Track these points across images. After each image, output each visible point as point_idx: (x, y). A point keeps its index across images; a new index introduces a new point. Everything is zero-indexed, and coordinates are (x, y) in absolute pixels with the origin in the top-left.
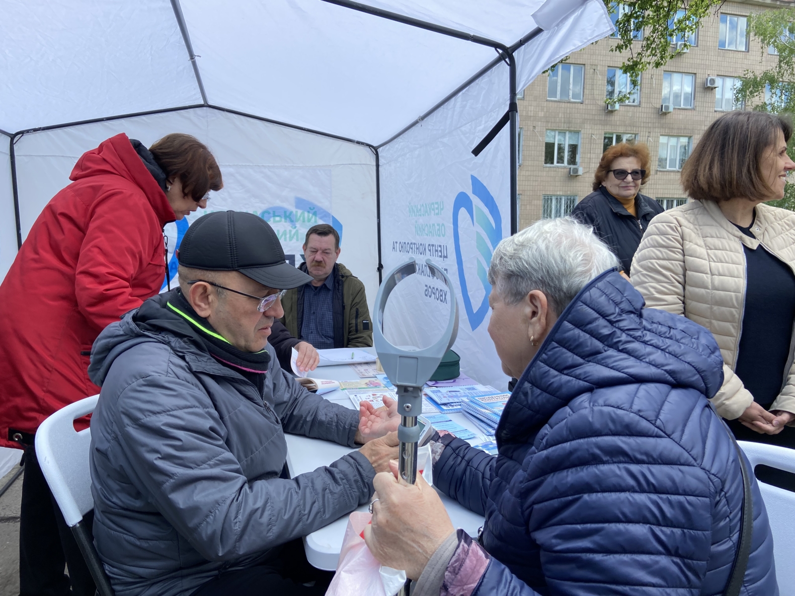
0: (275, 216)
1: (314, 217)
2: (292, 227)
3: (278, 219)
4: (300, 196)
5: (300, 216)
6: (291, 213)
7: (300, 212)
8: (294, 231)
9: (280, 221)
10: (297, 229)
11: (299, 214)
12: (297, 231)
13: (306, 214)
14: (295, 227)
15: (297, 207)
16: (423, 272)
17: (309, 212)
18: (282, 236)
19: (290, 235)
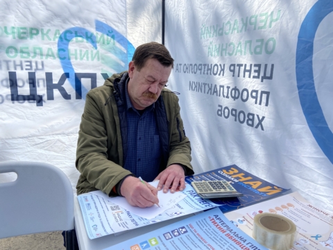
0: (77, 36)
1: (112, 39)
2: (93, 48)
3: (79, 39)
4: (99, 19)
5: (100, 39)
6: (92, 35)
7: (100, 33)
9: (82, 41)
11: (99, 37)
12: (98, 51)
13: (106, 36)
14: (96, 48)
15: (97, 29)
17: (108, 35)
18: (84, 56)
19: (92, 55)
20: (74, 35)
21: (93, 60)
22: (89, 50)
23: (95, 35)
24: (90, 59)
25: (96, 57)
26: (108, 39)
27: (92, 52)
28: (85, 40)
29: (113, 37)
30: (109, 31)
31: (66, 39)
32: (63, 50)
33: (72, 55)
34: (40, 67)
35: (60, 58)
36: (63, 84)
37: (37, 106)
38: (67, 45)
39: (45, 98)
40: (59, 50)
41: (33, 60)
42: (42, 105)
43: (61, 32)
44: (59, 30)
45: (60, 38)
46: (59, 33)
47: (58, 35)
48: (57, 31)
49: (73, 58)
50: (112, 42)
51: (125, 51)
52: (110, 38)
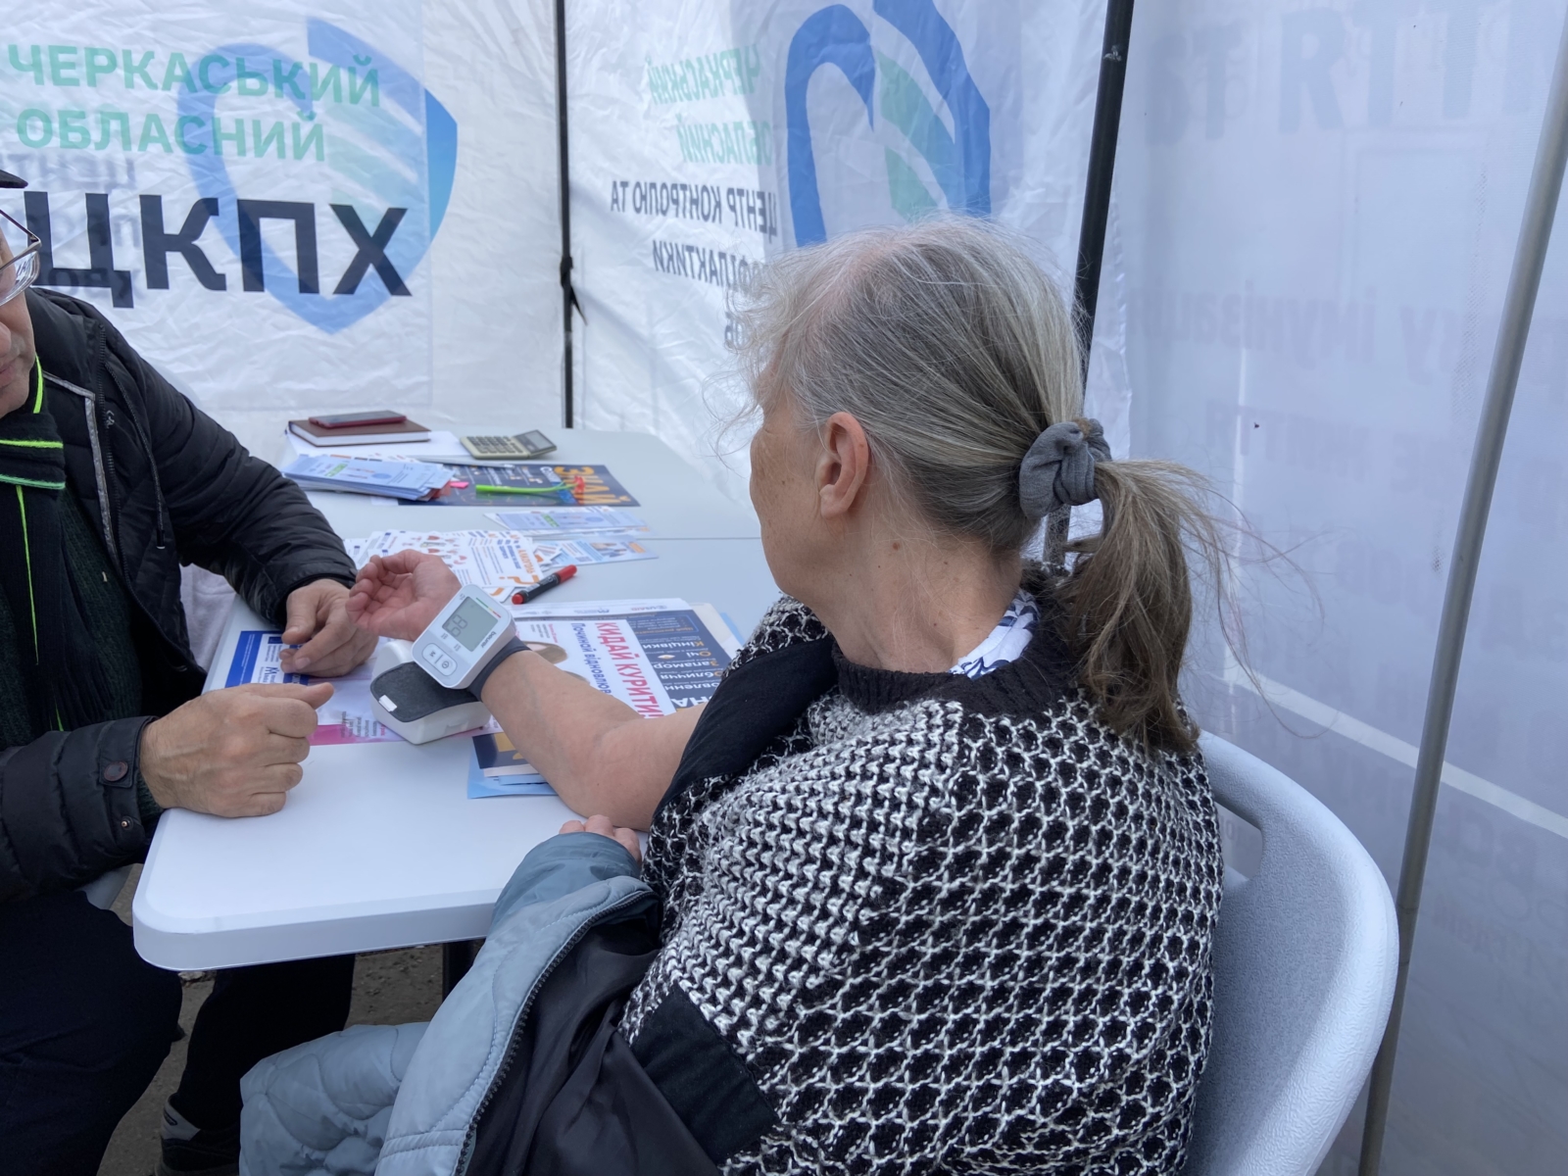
0: (243, 74)
1: (370, 87)
2: (299, 114)
3: (252, 83)
4: (322, 15)
5: (325, 83)
6: (297, 68)
7: (324, 69)
8: (306, 128)
9: (263, 93)
10: (316, 120)
11: (321, 77)
12: (318, 128)
13: (345, 75)
14: (311, 117)
15: (315, 50)
16: (713, 273)
19: (296, 140)
20: (232, 70)
21: (299, 156)
22: (287, 124)
23: (307, 68)
24: (290, 153)
25: (313, 147)
26: (352, 84)
27: (296, 127)
28: (271, 88)
29: (372, 78)
31: (208, 87)
32: (199, 122)
33: (229, 137)
34: (123, 178)
35: (187, 148)
36: (196, 236)
37: (116, 304)
38: (211, 103)
39: (140, 282)
40: (183, 122)
41: (100, 155)
42: (130, 305)
43: (190, 61)
44: (181, 56)
45: (188, 81)
46: (183, 65)
47: (178, 72)
48: (176, 58)
49: (228, 148)
50: (367, 95)
51: (418, 128)
52: (359, 82)
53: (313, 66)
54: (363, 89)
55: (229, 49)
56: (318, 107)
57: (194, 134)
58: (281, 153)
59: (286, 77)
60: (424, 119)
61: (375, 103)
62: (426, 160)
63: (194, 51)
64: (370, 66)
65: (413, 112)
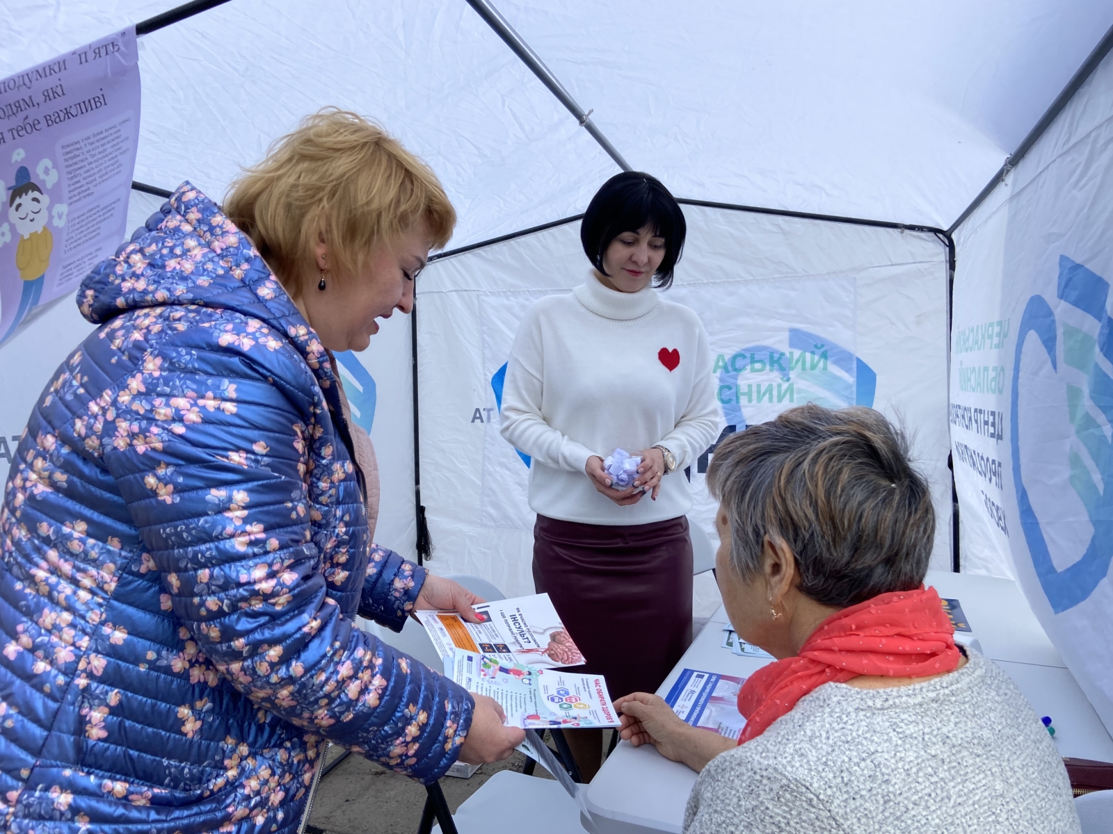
0: (753, 361)
1: (822, 360)
2: (782, 379)
3: (758, 366)
4: (798, 326)
5: (797, 361)
6: (782, 355)
7: (797, 353)
8: (785, 386)
10: (791, 381)
11: (795, 358)
12: (792, 385)
14: (788, 380)
15: (793, 344)
17: (813, 353)
18: (764, 394)
19: (779, 391)
20: (748, 360)
21: (780, 400)
22: (775, 384)
23: (788, 355)
24: (775, 399)
25: (788, 396)
26: (812, 360)
27: (779, 386)
28: (768, 367)
29: (824, 356)
30: (816, 346)
31: (735, 370)
32: (729, 388)
33: (744, 394)
35: (723, 401)
38: (736, 378)
40: (721, 388)
43: (727, 358)
44: (723, 355)
45: (725, 368)
46: (723, 360)
47: (721, 364)
48: (721, 357)
49: (743, 401)
50: (821, 365)
51: (850, 379)
52: (816, 358)
53: (791, 353)
54: (819, 361)
55: (746, 350)
56: (792, 375)
57: (727, 393)
58: (771, 399)
59: (777, 361)
60: (855, 374)
61: (825, 368)
62: (855, 396)
63: (729, 353)
64: (823, 350)
65: (848, 371)
